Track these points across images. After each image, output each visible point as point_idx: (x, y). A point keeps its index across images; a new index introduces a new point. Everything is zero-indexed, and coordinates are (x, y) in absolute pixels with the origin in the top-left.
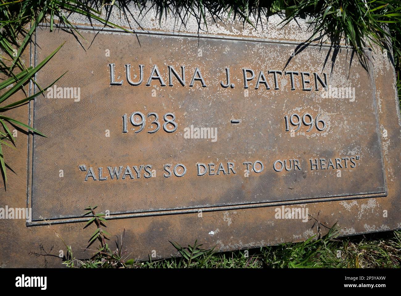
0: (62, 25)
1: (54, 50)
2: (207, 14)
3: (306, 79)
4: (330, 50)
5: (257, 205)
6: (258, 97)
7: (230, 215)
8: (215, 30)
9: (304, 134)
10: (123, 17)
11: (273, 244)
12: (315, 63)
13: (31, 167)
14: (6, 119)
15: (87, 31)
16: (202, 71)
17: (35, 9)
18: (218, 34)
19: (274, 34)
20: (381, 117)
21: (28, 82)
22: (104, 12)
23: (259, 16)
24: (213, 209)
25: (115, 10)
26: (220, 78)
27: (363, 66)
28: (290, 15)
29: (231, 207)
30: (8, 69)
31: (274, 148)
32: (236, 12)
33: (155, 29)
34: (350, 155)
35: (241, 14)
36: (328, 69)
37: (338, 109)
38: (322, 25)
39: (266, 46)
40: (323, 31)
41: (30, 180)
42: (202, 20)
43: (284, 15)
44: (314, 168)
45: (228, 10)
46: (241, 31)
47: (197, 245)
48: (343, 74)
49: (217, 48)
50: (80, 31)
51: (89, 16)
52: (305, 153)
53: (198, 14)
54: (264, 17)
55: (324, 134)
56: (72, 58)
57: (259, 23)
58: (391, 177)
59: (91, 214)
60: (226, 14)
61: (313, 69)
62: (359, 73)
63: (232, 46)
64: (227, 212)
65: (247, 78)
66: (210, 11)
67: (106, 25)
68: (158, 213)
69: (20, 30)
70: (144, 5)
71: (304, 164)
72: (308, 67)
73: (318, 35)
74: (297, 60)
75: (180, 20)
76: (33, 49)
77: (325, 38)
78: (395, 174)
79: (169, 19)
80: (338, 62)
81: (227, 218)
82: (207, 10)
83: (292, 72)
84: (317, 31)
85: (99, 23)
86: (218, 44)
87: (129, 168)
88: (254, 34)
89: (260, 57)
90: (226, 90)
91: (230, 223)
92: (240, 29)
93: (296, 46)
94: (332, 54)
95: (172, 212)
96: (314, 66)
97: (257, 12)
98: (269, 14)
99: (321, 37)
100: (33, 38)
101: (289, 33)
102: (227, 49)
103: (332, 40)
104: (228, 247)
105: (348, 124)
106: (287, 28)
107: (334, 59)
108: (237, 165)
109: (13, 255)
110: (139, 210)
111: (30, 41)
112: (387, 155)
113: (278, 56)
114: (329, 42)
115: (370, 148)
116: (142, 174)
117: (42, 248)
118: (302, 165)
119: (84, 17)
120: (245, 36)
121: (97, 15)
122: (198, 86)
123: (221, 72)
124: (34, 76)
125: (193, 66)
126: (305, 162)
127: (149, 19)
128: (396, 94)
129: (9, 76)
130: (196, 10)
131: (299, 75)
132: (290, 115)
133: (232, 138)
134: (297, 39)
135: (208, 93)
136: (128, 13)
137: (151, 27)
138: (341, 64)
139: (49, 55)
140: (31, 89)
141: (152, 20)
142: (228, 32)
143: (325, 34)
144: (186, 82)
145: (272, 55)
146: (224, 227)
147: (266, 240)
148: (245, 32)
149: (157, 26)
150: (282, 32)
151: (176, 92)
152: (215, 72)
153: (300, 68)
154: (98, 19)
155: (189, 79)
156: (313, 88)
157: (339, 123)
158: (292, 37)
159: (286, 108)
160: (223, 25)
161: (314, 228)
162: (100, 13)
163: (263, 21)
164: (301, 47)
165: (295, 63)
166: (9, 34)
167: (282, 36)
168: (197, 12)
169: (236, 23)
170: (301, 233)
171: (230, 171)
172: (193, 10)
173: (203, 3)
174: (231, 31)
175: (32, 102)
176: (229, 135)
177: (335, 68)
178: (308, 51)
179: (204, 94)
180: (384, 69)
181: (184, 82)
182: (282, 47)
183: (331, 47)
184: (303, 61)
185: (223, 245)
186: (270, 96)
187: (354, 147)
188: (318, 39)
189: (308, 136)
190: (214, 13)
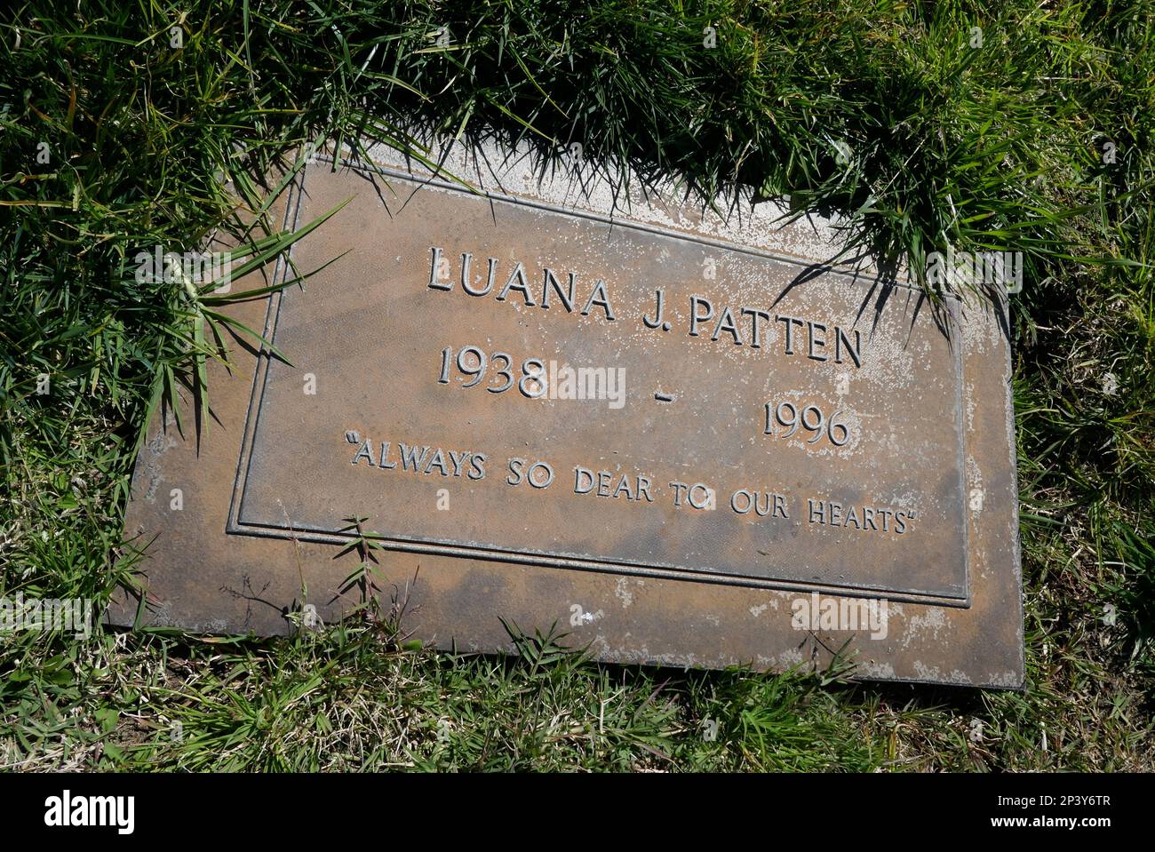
0: (355, 163)
1: (334, 207)
2: (633, 182)
3: (817, 335)
4: (875, 286)
5: (689, 575)
6: (716, 357)
7: (629, 587)
8: (644, 214)
9: (802, 446)
10: (470, 164)
11: (711, 665)
12: (839, 307)
13: (253, 418)
14: (222, 320)
15: (399, 181)
16: (611, 289)
17: (311, 126)
18: (651, 222)
19: (762, 240)
20: (970, 438)
21: (276, 256)
22: (436, 150)
23: (737, 199)
24: (596, 566)
25: (457, 149)
26: (643, 307)
27: (940, 328)
28: (798, 205)
29: (634, 570)
30: (244, 228)
31: (736, 462)
32: (691, 185)
33: (528, 196)
34: (896, 506)
35: (700, 191)
36: (866, 324)
37: (879, 406)
38: (862, 235)
39: (743, 259)
40: (864, 248)
41: (249, 445)
42: (623, 191)
43: (787, 205)
44: (816, 519)
45: (677, 180)
46: (696, 224)
47: (553, 636)
48: (895, 337)
49: (645, 249)
50: (388, 179)
51: (407, 153)
52: (799, 485)
53: (616, 179)
54: (745, 203)
55: (845, 454)
56: (364, 226)
57: (735, 212)
58: (982, 570)
59: (354, 531)
60: (671, 188)
61: (834, 319)
62: (931, 342)
63: (676, 250)
64: (623, 579)
65: (697, 316)
66: (640, 176)
67: (436, 174)
68: (485, 554)
69: (276, 160)
70: (513, 147)
71: (795, 507)
72: (824, 314)
73: (851, 254)
74: (803, 297)
75: (579, 186)
76: (294, 199)
77: (867, 261)
78: (990, 563)
79: (557, 181)
80: (887, 313)
81: (623, 591)
82: (634, 173)
83: (791, 317)
84: (851, 245)
85: (422, 169)
86: (647, 242)
87: (440, 453)
88: (722, 232)
89: (729, 278)
90: (653, 332)
91: (627, 602)
92: (695, 220)
93: (804, 268)
94: (876, 294)
95: (513, 557)
96: (837, 312)
97: (733, 192)
98: (757, 199)
99: (858, 258)
100: (298, 179)
101: (793, 241)
102: (665, 254)
103: (881, 267)
104: (616, 653)
105: (897, 441)
106: (789, 231)
107: (880, 305)
108: (656, 485)
109: (190, 584)
110: (448, 541)
111: (292, 182)
112: (976, 520)
113: (765, 283)
114: (874, 271)
115: (941, 499)
116: (465, 469)
117: (247, 581)
118: (791, 508)
119: (398, 153)
120: (703, 235)
121: (422, 153)
122: (598, 315)
123: (646, 295)
124: (288, 247)
125: (595, 276)
126: (799, 504)
127: (520, 176)
128: (1008, 398)
129: (242, 240)
130: (612, 170)
131: (805, 326)
132: (777, 403)
133: (653, 430)
134: (808, 255)
135: (615, 333)
136: (480, 158)
137: (521, 190)
138: (895, 319)
139: (323, 214)
140: (278, 271)
141: (526, 178)
142: (671, 223)
143: (867, 254)
144: (576, 305)
145: (754, 279)
146: (614, 608)
147: (698, 652)
148: (705, 228)
149: (533, 190)
150: (780, 237)
151: (553, 321)
152: (635, 295)
153: (808, 312)
154: (422, 161)
155: (582, 300)
156: (831, 356)
157: (879, 437)
158: (798, 249)
159: (771, 387)
160: (663, 207)
161: (805, 647)
162: (428, 151)
163: (743, 210)
164: (813, 272)
165: (799, 302)
166: (255, 165)
167: (777, 245)
168: (613, 176)
169: (688, 206)
170: (776, 654)
171: (641, 495)
172: (606, 170)
173: (629, 160)
174: (677, 221)
175: (277, 296)
176: (648, 422)
177: (881, 324)
178: (828, 282)
179: (607, 334)
180: (987, 343)
181: (571, 304)
182: (775, 266)
183: (877, 280)
184: (816, 299)
185: (607, 647)
186: (741, 359)
187: (905, 490)
188: (852, 261)
189: (810, 452)
190: (648, 182)
